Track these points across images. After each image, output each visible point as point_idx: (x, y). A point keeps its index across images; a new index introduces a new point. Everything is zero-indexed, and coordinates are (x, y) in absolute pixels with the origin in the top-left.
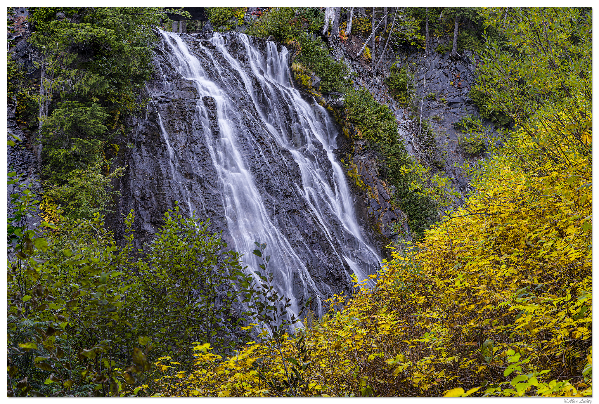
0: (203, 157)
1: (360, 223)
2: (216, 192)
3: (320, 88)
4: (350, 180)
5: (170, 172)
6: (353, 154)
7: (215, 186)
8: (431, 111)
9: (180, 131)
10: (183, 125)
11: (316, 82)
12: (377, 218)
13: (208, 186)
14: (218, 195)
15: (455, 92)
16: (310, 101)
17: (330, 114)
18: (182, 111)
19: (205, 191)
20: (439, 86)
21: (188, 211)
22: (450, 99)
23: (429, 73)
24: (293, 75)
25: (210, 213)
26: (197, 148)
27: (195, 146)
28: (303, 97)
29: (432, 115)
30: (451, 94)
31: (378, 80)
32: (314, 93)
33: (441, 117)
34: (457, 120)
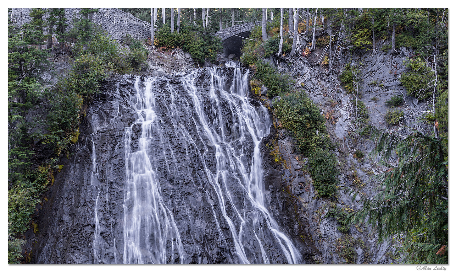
0: (118, 167)
1: (267, 189)
2: (120, 189)
3: (267, 95)
4: (269, 158)
5: (90, 180)
6: (278, 139)
7: (122, 185)
9: (106, 151)
10: (109, 147)
11: (264, 91)
13: (115, 186)
14: (122, 191)
15: (392, 78)
17: (270, 112)
18: (112, 137)
19: (112, 190)
20: (381, 76)
21: (94, 205)
22: (387, 84)
23: (375, 67)
25: (112, 205)
26: (115, 161)
27: (115, 160)
29: (372, 97)
30: (387, 80)
31: (334, 78)
32: (263, 98)
33: (378, 97)
34: (389, 98)
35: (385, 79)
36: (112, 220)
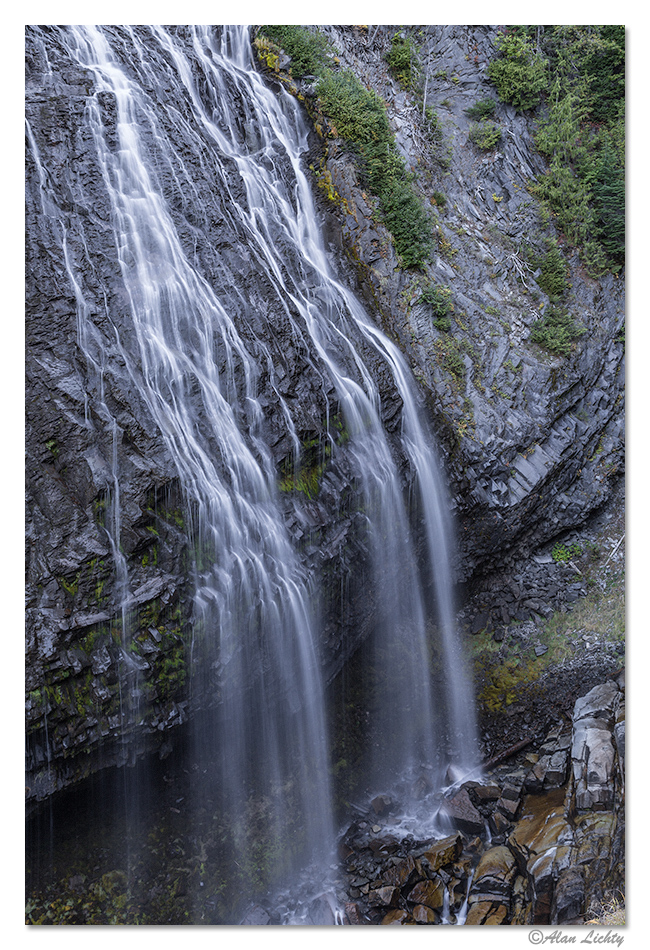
0: (91, 179)
1: (327, 249)
2: (106, 227)
3: (290, 71)
4: (318, 193)
5: (39, 204)
6: (327, 158)
7: (107, 219)
8: (440, 95)
9: (58, 143)
10: (62, 135)
11: (285, 63)
12: (353, 240)
13: (94, 220)
14: (110, 231)
15: (471, 68)
16: (275, 89)
17: (301, 104)
18: (63, 114)
19: (90, 227)
20: (452, 63)
21: (62, 257)
22: (464, 79)
23: (441, 45)
24: (255, 55)
25: (95, 258)
26: (82, 166)
27: (80, 164)
28: (268, 84)
29: (441, 99)
30: (465, 72)
31: (376, 56)
32: (283, 77)
33: (452, 102)
34: (470, 105)
35: (458, 69)
36: (103, 289)
